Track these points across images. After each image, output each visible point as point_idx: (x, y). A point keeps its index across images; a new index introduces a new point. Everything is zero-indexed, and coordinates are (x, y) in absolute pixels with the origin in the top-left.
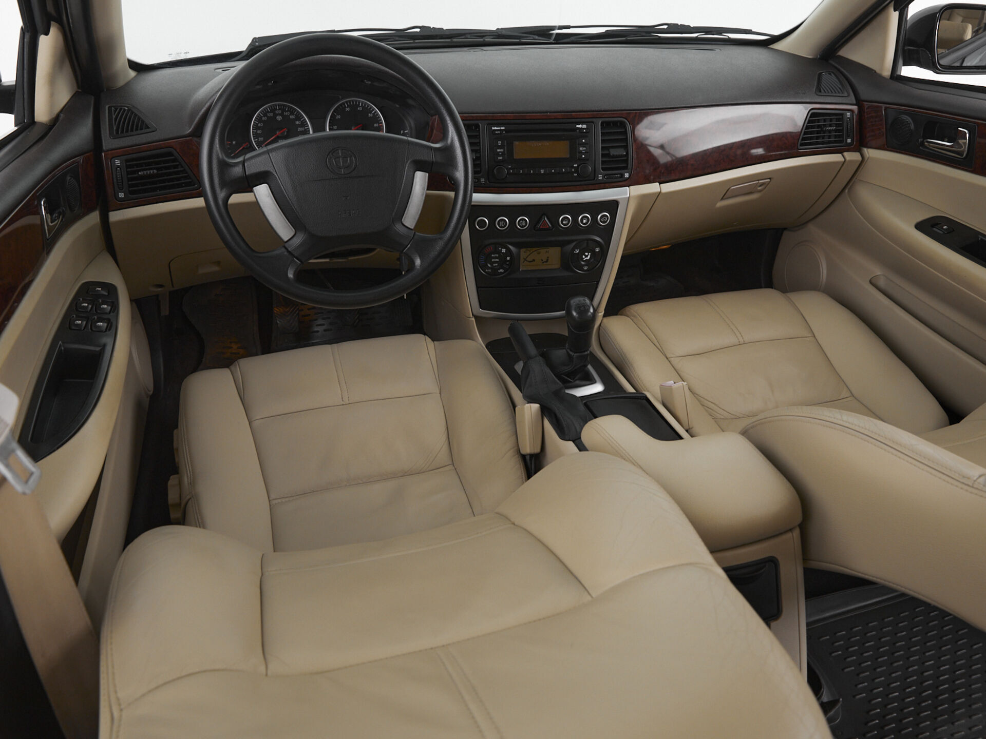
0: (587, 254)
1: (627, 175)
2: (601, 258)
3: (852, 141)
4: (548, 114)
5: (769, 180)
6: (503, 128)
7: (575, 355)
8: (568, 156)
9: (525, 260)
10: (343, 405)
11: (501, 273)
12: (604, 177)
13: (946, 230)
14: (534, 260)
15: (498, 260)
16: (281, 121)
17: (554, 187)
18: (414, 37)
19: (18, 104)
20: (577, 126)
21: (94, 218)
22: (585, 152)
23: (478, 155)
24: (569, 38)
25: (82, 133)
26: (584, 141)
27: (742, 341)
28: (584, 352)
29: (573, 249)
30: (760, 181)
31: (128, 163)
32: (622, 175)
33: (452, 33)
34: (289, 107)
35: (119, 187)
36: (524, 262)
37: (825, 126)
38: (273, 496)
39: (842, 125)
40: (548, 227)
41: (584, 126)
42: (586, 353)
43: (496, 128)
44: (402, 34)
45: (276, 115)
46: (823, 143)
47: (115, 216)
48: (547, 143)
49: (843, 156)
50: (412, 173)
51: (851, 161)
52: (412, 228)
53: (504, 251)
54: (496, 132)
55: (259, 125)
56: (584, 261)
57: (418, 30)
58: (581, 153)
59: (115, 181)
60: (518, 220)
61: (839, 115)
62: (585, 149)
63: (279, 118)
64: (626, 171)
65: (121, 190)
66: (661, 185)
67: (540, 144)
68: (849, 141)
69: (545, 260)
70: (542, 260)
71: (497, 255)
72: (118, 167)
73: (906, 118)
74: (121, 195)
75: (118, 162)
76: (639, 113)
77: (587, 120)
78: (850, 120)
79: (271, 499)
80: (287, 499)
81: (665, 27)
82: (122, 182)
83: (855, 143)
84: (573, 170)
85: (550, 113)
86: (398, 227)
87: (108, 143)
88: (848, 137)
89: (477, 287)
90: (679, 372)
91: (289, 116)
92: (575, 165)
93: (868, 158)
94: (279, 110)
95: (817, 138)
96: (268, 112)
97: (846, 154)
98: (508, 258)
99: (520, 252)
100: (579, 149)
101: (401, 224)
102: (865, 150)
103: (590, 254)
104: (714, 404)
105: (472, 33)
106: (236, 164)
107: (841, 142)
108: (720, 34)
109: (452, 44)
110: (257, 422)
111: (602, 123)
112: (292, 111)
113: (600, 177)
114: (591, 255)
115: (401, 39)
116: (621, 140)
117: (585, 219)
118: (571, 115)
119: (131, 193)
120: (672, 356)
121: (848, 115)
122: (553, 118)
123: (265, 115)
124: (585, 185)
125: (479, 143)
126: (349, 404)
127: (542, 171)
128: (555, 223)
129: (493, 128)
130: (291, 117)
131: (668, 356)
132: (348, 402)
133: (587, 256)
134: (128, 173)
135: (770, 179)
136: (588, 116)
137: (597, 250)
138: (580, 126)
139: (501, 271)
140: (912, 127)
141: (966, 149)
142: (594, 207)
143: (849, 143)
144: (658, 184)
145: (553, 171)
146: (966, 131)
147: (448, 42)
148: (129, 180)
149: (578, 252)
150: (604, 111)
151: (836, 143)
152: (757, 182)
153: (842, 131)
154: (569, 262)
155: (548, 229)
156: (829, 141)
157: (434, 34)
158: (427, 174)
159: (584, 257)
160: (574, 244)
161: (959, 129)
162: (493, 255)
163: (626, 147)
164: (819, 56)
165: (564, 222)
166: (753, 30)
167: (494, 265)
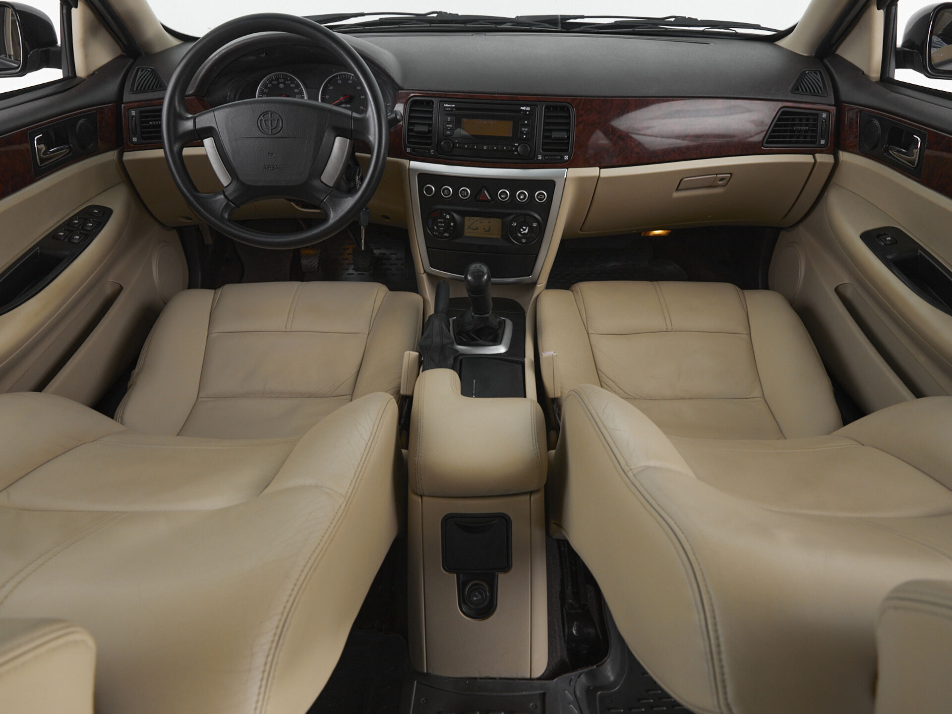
0: (524, 228)
1: (566, 158)
2: (539, 233)
3: (827, 143)
4: (496, 95)
5: (729, 175)
6: (454, 106)
7: (476, 316)
8: (511, 136)
9: (469, 227)
10: (285, 332)
11: (446, 237)
12: (544, 156)
13: (889, 240)
14: (477, 229)
15: (443, 225)
16: (282, 89)
17: (496, 163)
18: (432, 21)
19: (64, 62)
20: (521, 108)
21: (112, 155)
22: (527, 133)
23: (430, 129)
24: (580, 27)
25: (110, 89)
26: (526, 122)
27: (670, 329)
28: (484, 314)
29: (511, 222)
30: (718, 176)
31: (142, 114)
32: (562, 157)
33: (471, 18)
34: (290, 77)
35: (133, 133)
36: (468, 229)
37: (794, 125)
38: (201, 395)
39: (816, 125)
40: (486, 199)
41: (528, 109)
42: (486, 316)
43: (447, 105)
44: (423, 19)
45: (279, 83)
46: (797, 142)
47: (128, 156)
48: (492, 122)
49: (814, 158)
50: (333, 138)
51: (821, 163)
52: (331, 185)
53: (448, 217)
54: (447, 109)
55: (265, 91)
56: (521, 234)
57: (435, 15)
58: (522, 133)
59: (130, 127)
60: (461, 189)
61: (815, 116)
62: (527, 129)
63: (281, 86)
64: (566, 153)
65: (135, 135)
66: (602, 170)
67: (486, 122)
68: (823, 142)
69: (488, 230)
70: (484, 229)
71: (443, 220)
72: (133, 116)
73: (876, 122)
74: (135, 139)
75: (133, 113)
76: (584, 99)
77: (531, 103)
78: (826, 121)
79: (199, 397)
80: (210, 399)
81: (673, 19)
82: (136, 129)
83: (829, 145)
84: (514, 149)
85: (498, 94)
86: (316, 183)
87: (128, 97)
88: (822, 137)
89: (427, 248)
90: (593, 348)
91: (289, 85)
92: (516, 144)
93: (842, 161)
94: (282, 79)
95: (791, 137)
96: (273, 80)
97: (817, 155)
98: (452, 224)
99: (464, 220)
100: (521, 129)
101: (319, 180)
102: (841, 153)
103: (527, 228)
104: (614, 382)
105: (485, 20)
106: (188, 119)
107: (814, 143)
108: (727, 28)
109: (465, 29)
110: (213, 334)
111: (546, 107)
112: (293, 81)
113: (540, 157)
114: (529, 229)
115: (418, 23)
116: (563, 124)
117: (523, 195)
118: (517, 97)
119: (144, 138)
120: (594, 332)
121: (824, 115)
122: (499, 99)
123: (270, 82)
124: (525, 163)
125: (432, 117)
126: (291, 332)
127: (485, 148)
128: (494, 195)
129: (445, 105)
130: (292, 85)
131: (590, 331)
132: (290, 330)
133: (524, 230)
134: (142, 122)
135: (731, 174)
136: (533, 99)
137: (535, 226)
138: (524, 108)
139: (446, 235)
140: (879, 132)
141: (917, 158)
142: (532, 185)
143: (823, 145)
144: (598, 168)
145: (495, 148)
146: (919, 139)
147: (462, 27)
148: (142, 128)
149: (515, 225)
150: (549, 96)
151: (811, 144)
152: (715, 176)
153: (815, 131)
154: (508, 232)
155: (488, 201)
156: (804, 141)
157: (451, 19)
158: (348, 140)
159: (522, 230)
160: (512, 217)
161: (915, 136)
162: (439, 220)
163: (568, 131)
164: (814, 54)
165: (502, 196)
166: (762, 26)
167: (441, 229)
